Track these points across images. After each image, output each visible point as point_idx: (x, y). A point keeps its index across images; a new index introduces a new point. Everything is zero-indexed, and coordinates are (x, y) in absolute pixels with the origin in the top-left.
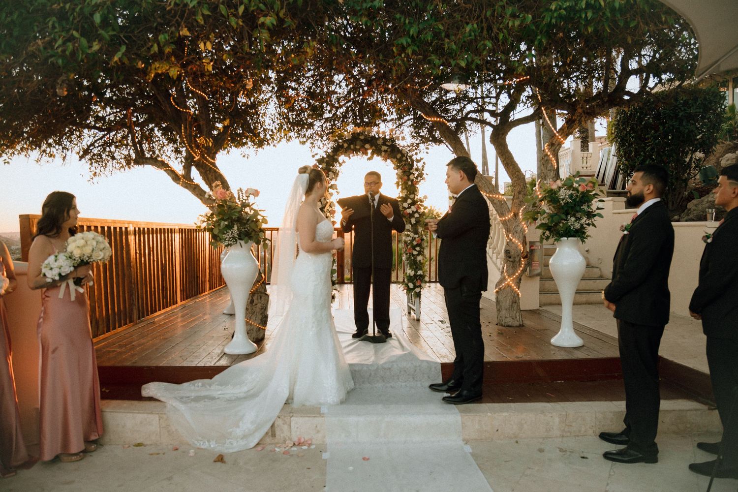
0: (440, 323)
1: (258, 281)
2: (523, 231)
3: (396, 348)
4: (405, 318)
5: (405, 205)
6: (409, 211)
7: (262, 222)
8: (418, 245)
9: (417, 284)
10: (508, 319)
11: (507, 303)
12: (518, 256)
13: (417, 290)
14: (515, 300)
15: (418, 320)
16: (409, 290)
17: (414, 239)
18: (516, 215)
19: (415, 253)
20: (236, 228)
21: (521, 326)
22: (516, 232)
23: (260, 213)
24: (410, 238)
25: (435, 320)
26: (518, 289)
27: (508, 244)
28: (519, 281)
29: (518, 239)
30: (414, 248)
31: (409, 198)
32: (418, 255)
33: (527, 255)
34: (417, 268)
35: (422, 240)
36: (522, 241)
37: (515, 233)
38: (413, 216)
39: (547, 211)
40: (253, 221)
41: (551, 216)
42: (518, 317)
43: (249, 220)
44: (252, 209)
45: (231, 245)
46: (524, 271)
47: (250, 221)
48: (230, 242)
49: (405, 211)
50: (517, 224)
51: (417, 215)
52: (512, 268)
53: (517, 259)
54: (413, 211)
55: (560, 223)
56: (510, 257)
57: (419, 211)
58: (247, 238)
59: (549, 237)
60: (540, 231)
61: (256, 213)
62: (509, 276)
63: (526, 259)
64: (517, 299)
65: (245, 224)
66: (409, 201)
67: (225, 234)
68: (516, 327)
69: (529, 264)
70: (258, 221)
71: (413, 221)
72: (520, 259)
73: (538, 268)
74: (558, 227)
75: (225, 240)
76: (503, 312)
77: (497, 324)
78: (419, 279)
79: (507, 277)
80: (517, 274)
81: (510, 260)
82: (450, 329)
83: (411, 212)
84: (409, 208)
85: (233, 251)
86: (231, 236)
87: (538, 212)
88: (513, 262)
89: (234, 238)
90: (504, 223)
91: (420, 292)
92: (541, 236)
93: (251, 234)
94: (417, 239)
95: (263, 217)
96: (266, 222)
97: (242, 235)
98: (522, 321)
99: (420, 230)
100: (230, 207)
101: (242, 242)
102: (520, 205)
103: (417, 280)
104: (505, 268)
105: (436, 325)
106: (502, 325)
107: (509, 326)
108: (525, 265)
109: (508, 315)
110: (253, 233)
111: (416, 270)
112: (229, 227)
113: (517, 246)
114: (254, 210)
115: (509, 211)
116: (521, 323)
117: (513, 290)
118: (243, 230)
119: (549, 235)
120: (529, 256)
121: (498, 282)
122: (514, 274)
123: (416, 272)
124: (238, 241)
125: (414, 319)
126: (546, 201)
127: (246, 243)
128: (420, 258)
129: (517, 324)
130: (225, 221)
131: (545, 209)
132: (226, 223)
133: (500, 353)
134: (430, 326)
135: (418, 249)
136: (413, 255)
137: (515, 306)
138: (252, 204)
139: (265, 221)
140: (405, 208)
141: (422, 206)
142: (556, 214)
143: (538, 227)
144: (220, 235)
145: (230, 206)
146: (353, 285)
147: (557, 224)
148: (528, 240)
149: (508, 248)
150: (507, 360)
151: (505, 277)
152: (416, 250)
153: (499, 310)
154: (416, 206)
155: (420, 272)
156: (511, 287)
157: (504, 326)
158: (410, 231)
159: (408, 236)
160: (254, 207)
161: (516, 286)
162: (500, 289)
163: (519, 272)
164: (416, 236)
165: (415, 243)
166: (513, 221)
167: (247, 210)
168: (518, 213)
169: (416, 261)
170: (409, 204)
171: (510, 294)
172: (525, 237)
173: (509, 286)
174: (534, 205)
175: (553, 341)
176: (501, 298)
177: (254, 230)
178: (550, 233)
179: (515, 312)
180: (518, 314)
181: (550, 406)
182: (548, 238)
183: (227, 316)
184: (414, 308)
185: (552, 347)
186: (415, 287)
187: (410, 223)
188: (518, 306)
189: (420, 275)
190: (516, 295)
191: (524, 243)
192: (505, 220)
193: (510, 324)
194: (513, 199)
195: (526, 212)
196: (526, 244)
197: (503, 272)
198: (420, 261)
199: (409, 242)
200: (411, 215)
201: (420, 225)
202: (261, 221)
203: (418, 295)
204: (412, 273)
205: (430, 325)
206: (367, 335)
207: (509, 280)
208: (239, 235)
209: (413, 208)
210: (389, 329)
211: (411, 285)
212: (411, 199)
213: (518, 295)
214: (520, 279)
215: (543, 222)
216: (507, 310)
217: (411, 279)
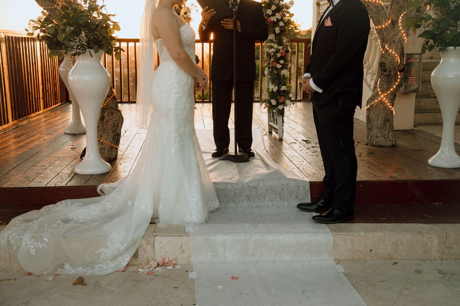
0: (305, 143)
1: (108, 96)
2: (401, 41)
3: (260, 167)
4: (266, 138)
5: (269, 12)
6: (273, 19)
7: (114, 28)
8: (282, 58)
9: (281, 101)
10: (380, 139)
11: (378, 122)
12: (394, 69)
13: (280, 107)
14: (388, 118)
15: (281, 140)
16: (271, 107)
17: (278, 51)
18: (394, 23)
19: (279, 66)
20: (83, 34)
21: (394, 146)
22: (394, 42)
23: (111, 17)
24: (273, 50)
25: (298, 139)
26: (392, 106)
27: (382, 56)
28: (393, 98)
29: (396, 50)
30: (277, 60)
31: (274, 4)
32: (282, 69)
33: (404, 68)
34: (280, 83)
35: (287, 51)
36: (399, 53)
37: (392, 43)
38: (278, 25)
39: (433, 17)
40: (103, 27)
41: (437, 22)
42: (391, 137)
43: (98, 25)
44: (101, 14)
45: (79, 54)
46: (399, 87)
47: (99, 27)
48: (78, 51)
49: (269, 19)
50: (395, 32)
51: (281, 24)
52: (387, 83)
53: (393, 73)
54: (277, 19)
55: (447, 30)
56: (385, 71)
57: (284, 19)
58: (96, 47)
59: (434, 46)
60: (422, 40)
61: (106, 18)
62: (383, 92)
63: (402, 73)
64: (390, 117)
65: (94, 30)
66: (274, 7)
67: (71, 41)
68: (388, 147)
69: (405, 79)
70: (108, 26)
71: (277, 30)
72: (396, 73)
73: (415, 83)
74: (445, 35)
75: (72, 48)
76: (375, 131)
77: (367, 144)
78: (283, 95)
79: (380, 93)
80: (392, 90)
81: (385, 73)
82: (319, 150)
83: (275, 20)
84: (273, 15)
85: (81, 61)
86: (79, 44)
87: (423, 18)
88: (389, 76)
89: (82, 46)
90: (380, 32)
91: (283, 109)
92: (424, 45)
93: (102, 41)
94: (281, 51)
95: (114, 23)
96: (119, 29)
97: (91, 43)
98: (395, 141)
99: (285, 40)
100: (75, 10)
101: (92, 51)
102: (400, 11)
103: (280, 96)
104: (378, 83)
105: (301, 145)
106: (373, 146)
107: (380, 146)
108: (401, 79)
109: (379, 135)
110: (104, 40)
111: (279, 84)
112: (77, 33)
113: (394, 58)
114: (103, 15)
115: (387, 19)
116: (394, 143)
117: (386, 107)
118: (92, 37)
119: (433, 44)
120: (406, 69)
121: (370, 99)
122: (389, 90)
123: (279, 88)
124: (88, 50)
125: (275, 139)
126: (433, 5)
127: (96, 52)
128: (284, 72)
129: (389, 143)
130: (71, 26)
131: (431, 14)
132: (72, 28)
133: (372, 173)
134: (294, 146)
135: (282, 62)
136: (277, 69)
137: (388, 124)
138: (101, 7)
139: (117, 27)
140: (269, 16)
141: (288, 13)
142: (444, 20)
143: (421, 36)
144: (66, 42)
145: (76, 8)
146: (211, 104)
147: (443, 31)
148: (406, 51)
149: (383, 60)
150: (380, 180)
151: (378, 93)
152: (280, 63)
153: (369, 129)
154: (281, 13)
155: (283, 88)
156: (384, 103)
157: (375, 146)
158: (273, 42)
159: (271, 47)
160: (103, 11)
161: (390, 102)
162: (372, 106)
163: (394, 87)
164: (281, 47)
165: (279, 55)
166: (390, 30)
167: (95, 14)
168: (397, 21)
169: (280, 75)
170: (273, 11)
171: (382, 111)
172: (403, 48)
173: (381, 102)
174: (418, 10)
175: (430, 161)
176: (372, 115)
177: (104, 37)
178: (435, 42)
179: (387, 131)
180: (390, 134)
181: (428, 227)
182: (431, 48)
183: (69, 137)
184: (276, 127)
185: (430, 168)
186: (278, 104)
187: (274, 32)
188: (392, 125)
189: (284, 91)
190: (389, 112)
191: (402, 55)
192: (381, 29)
193: (382, 144)
194: (391, 5)
195: (406, 18)
196: (403, 57)
197: (375, 87)
198: (284, 75)
199: (272, 54)
200: (276, 24)
201: (285, 36)
202: (111, 27)
203: (282, 113)
204: (275, 89)
205: (294, 144)
206: (228, 153)
207: (382, 96)
208: (88, 42)
209: (278, 16)
210: (251, 148)
211: (274, 102)
212: (275, 5)
213: (392, 112)
214: (395, 96)
215: (427, 29)
216: (378, 128)
217: (273, 95)
